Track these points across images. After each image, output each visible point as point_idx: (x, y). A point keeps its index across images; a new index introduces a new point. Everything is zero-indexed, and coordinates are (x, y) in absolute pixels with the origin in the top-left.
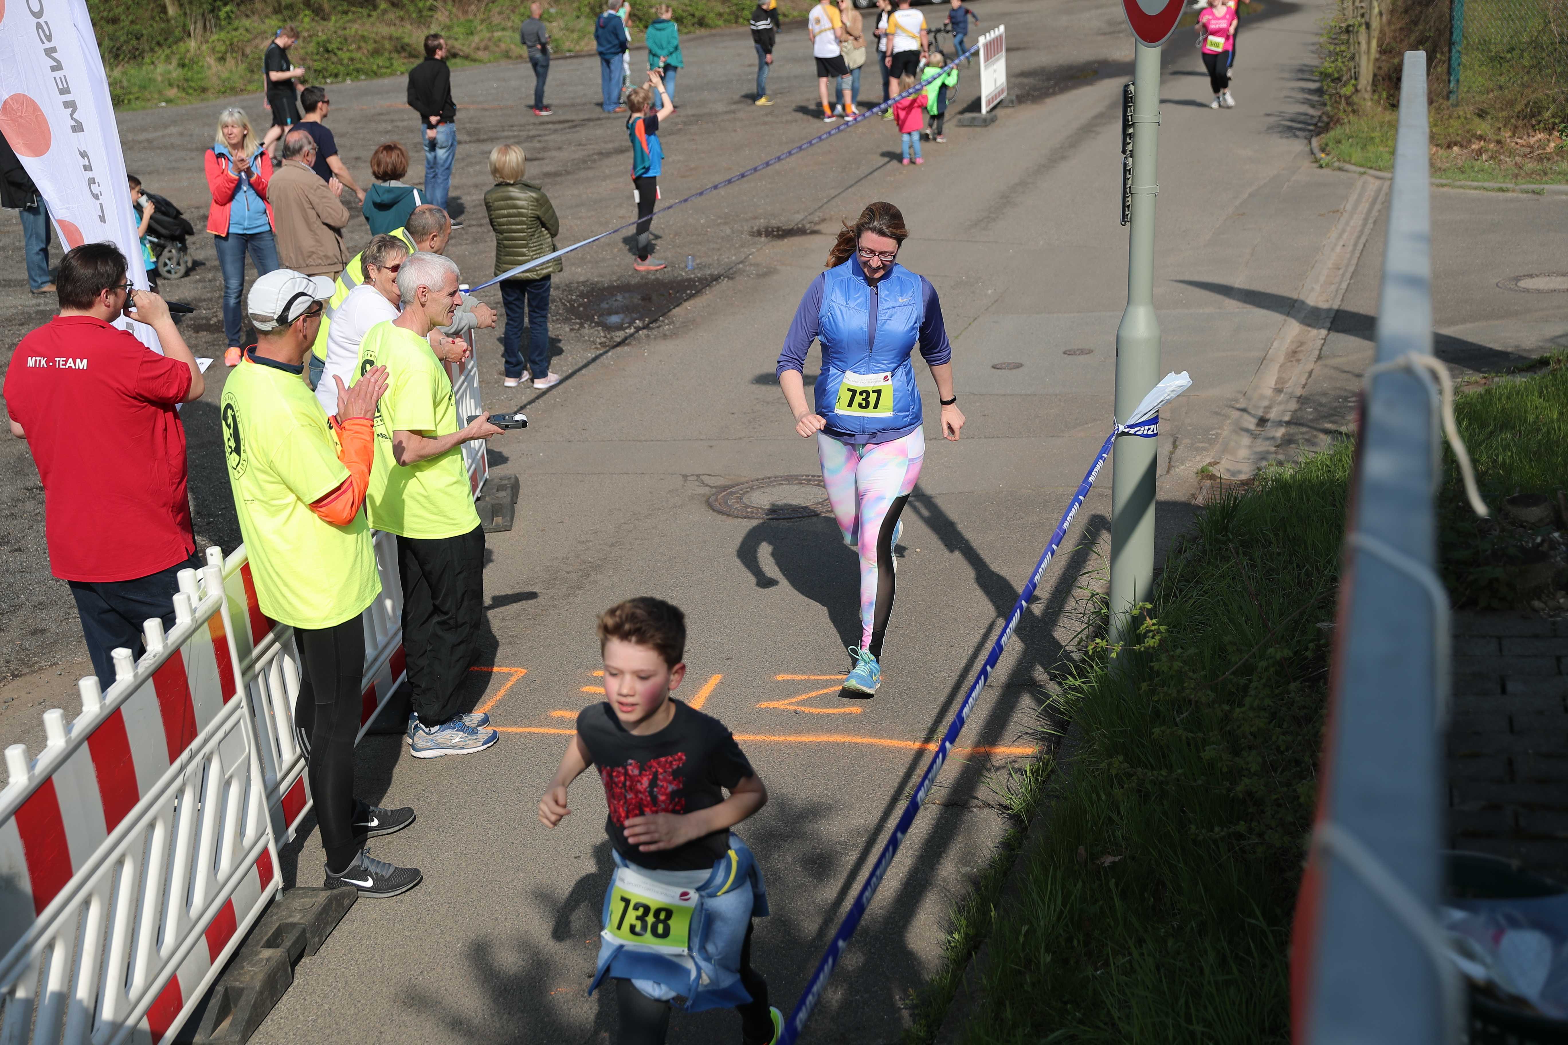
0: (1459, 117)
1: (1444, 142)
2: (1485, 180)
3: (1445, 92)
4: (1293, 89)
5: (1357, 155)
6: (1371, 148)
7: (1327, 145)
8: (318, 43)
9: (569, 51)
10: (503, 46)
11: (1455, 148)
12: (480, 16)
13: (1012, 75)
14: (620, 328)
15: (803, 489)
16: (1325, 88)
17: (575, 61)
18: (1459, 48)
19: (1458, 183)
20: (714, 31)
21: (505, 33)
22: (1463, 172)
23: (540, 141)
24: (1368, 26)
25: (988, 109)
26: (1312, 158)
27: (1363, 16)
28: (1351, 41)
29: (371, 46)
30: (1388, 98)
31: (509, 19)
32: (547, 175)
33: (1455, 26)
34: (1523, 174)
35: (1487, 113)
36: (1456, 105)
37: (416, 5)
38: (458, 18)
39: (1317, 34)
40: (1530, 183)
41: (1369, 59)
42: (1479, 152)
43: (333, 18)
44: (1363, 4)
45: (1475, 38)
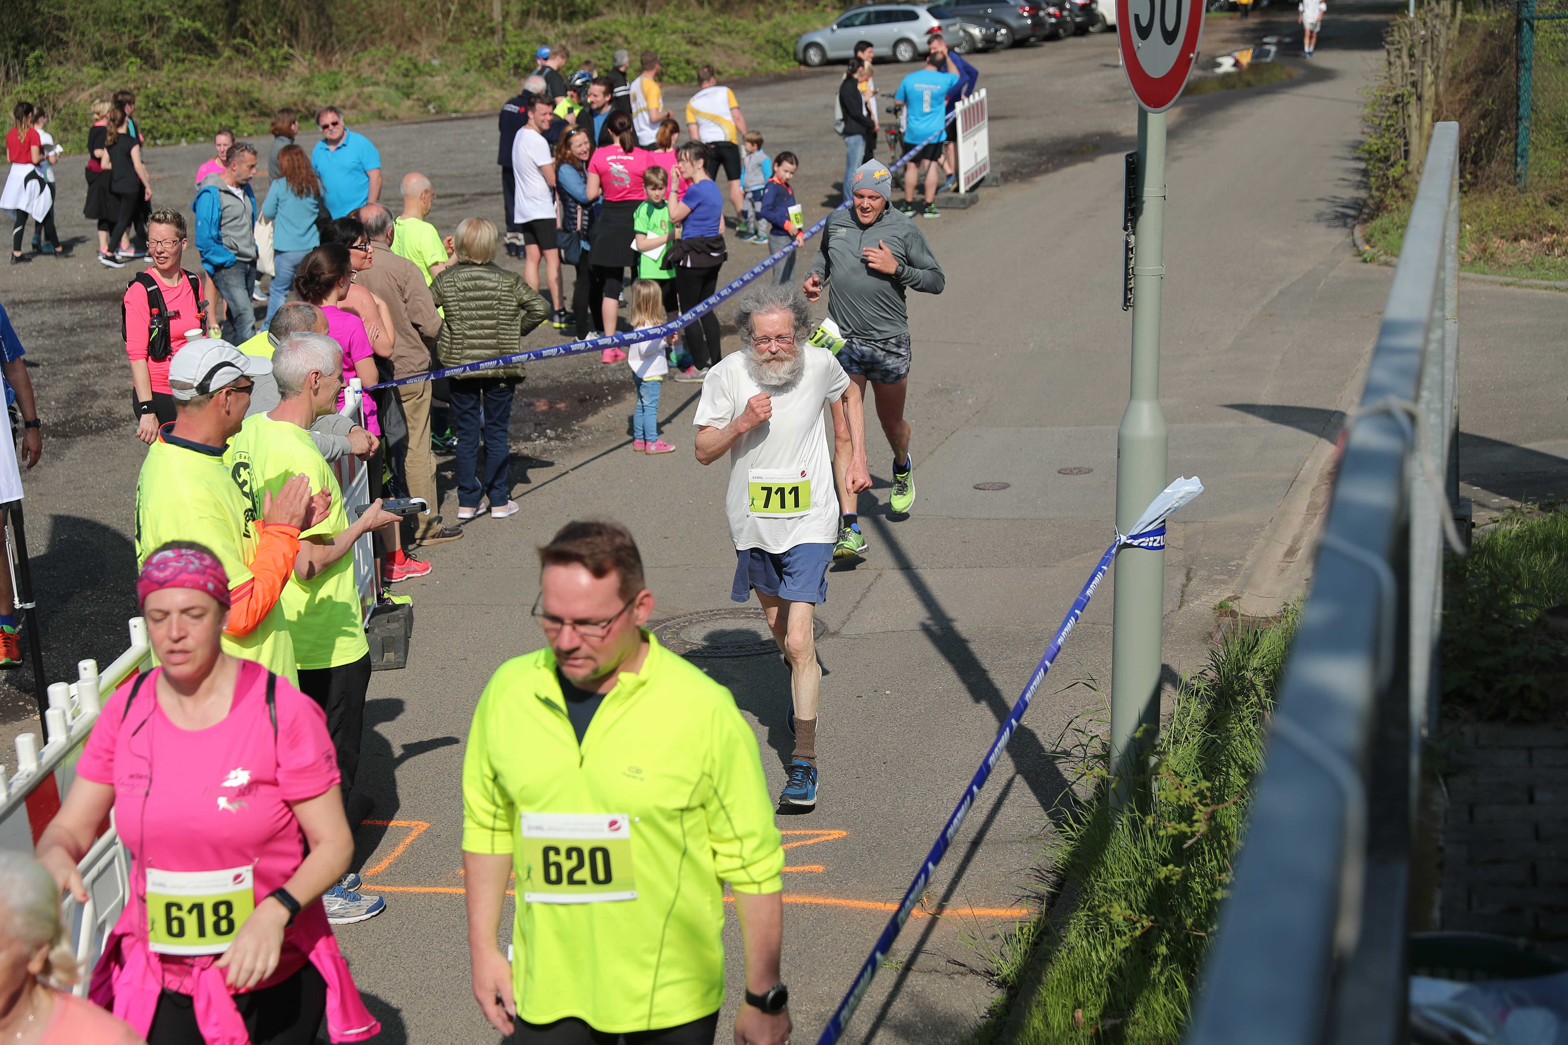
0: (1527, 205)
1: (1511, 233)
2: (1557, 279)
3: (1511, 176)
7: (1372, 235)
8: (147, 97)
9: (456, 112)
10: (375, 105)
11: (1523, 241)
12: (347, 68)
13: (996, 148)
16: (1371, 168)
18: (1527, 124)
19: (1525, 282)
21: (377, 88)
22: (1531, 269)
24: (1419, 93)
25: (968, 188)
26: (1354, 251)
27: (1413, 84)
28: (1400, 114)
29: (213, 101)
31: (381, 71)
33: (1523, 98)
35: (1561, 201)
36: (1524, 190)
37: (268, 53)
38: (319, 71)
39: (1359, 105)
41: (1421, 136)
42: (1551, 246)
43: (166, 67)
44: (1413, 71)
45: (1546, 113)
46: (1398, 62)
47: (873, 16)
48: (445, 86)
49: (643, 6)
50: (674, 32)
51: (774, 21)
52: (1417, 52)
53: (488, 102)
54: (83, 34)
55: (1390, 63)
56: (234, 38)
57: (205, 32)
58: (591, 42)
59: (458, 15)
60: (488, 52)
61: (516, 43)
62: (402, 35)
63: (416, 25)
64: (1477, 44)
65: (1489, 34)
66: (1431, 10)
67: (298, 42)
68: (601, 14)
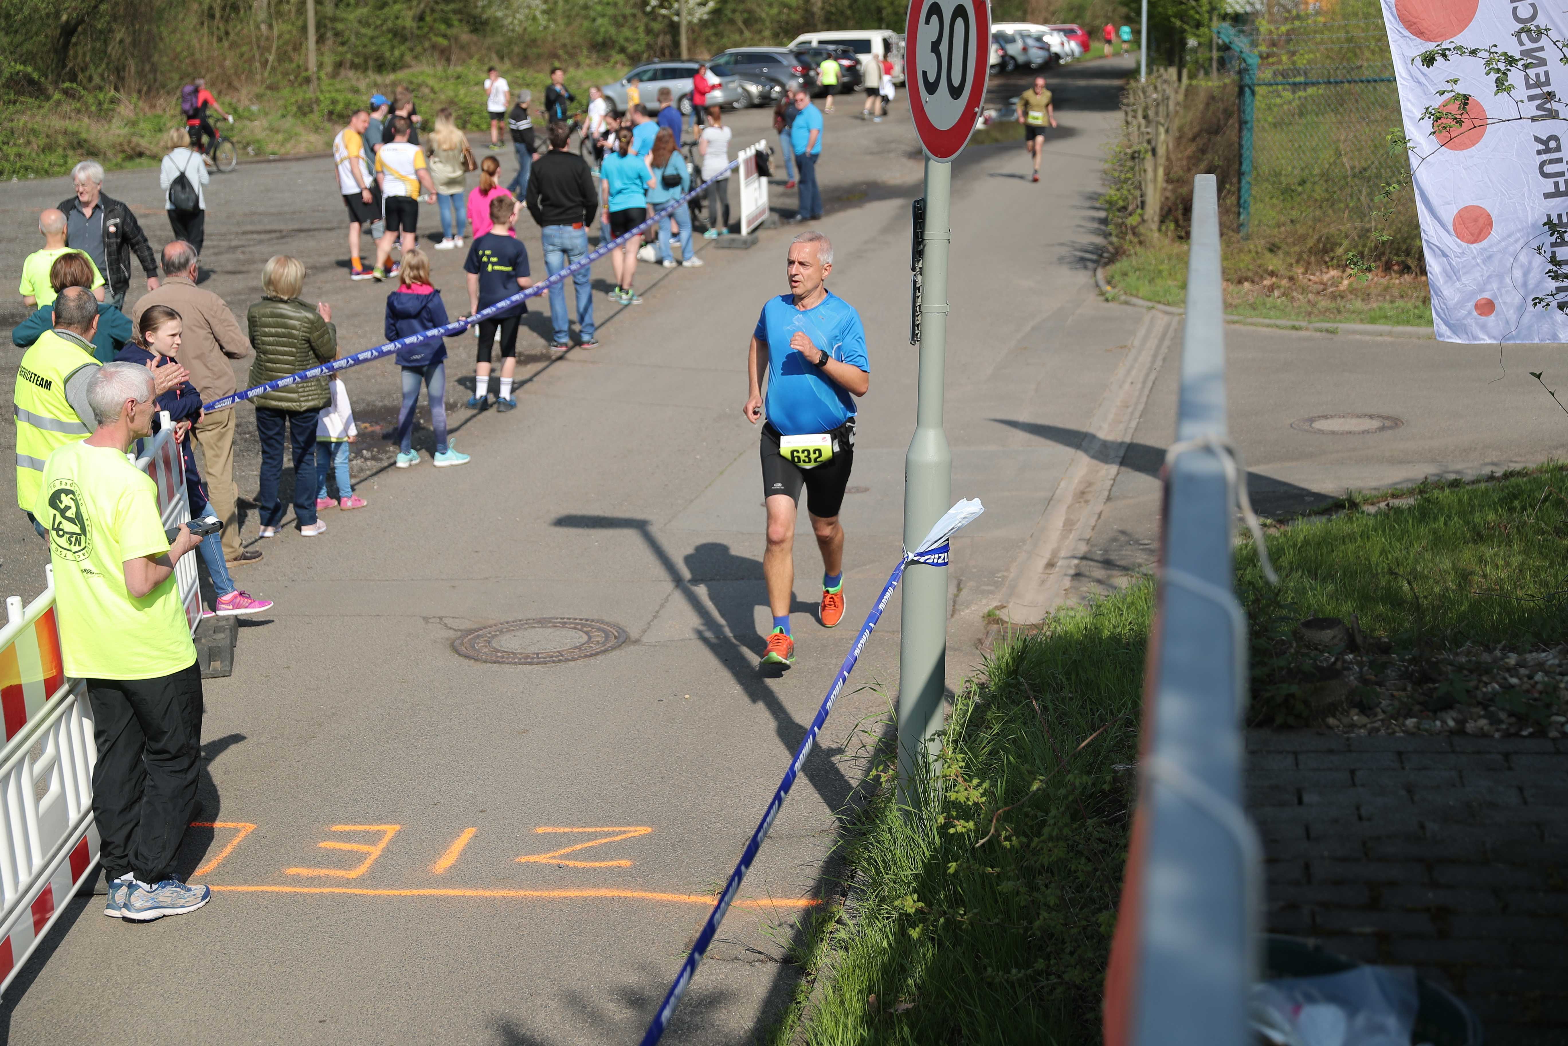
0: (1250, 251)
1: (1235, 277)
2: (1278, 318)
3: (1235, 225)
5: (1145, 289)
6: (1159, 281)
7: (1113, 277)
11: (1247, 285)
13: (774, 195)
15: (558, 633)
16: (1110, 216)
17: (280, 165)
18: (1249, 179)
19: (1249, 320)
22: (1254, 309)
23: (243, 253)
24: (1154, 151)
25: (749, 230)
26: (1097, 291)
27: (1148, 141)
28: (1137, 168)
29: (42, 141)
30: (1176, 229)
33: (1245, 156)
34: (1316, 312)
35: (1279, 248)
36: (1247, 238)
37: (95, 97)
38: (144, 114)
40: (1324, 321)
41: (1155, 188)
42: (1271, 288)
44: (1149, 130)
45: (1265, 169)
46: (1135, 122)
47: (659, 73)
48: (264, 130)
49: (448, 60)
52: (1151, 113)
53: (303, 145)
55: (1127, 123)
56: (64, 82)
57: (35, 76)
59: (276, 64)
60: (304, 99)
61: (330, 92)
62: (223, 82)
63: (236, 73)
64: (1201, 107)
65: (1212, 98)
66: (1160, 76)
67: (124, 87)
68: (409, 66)
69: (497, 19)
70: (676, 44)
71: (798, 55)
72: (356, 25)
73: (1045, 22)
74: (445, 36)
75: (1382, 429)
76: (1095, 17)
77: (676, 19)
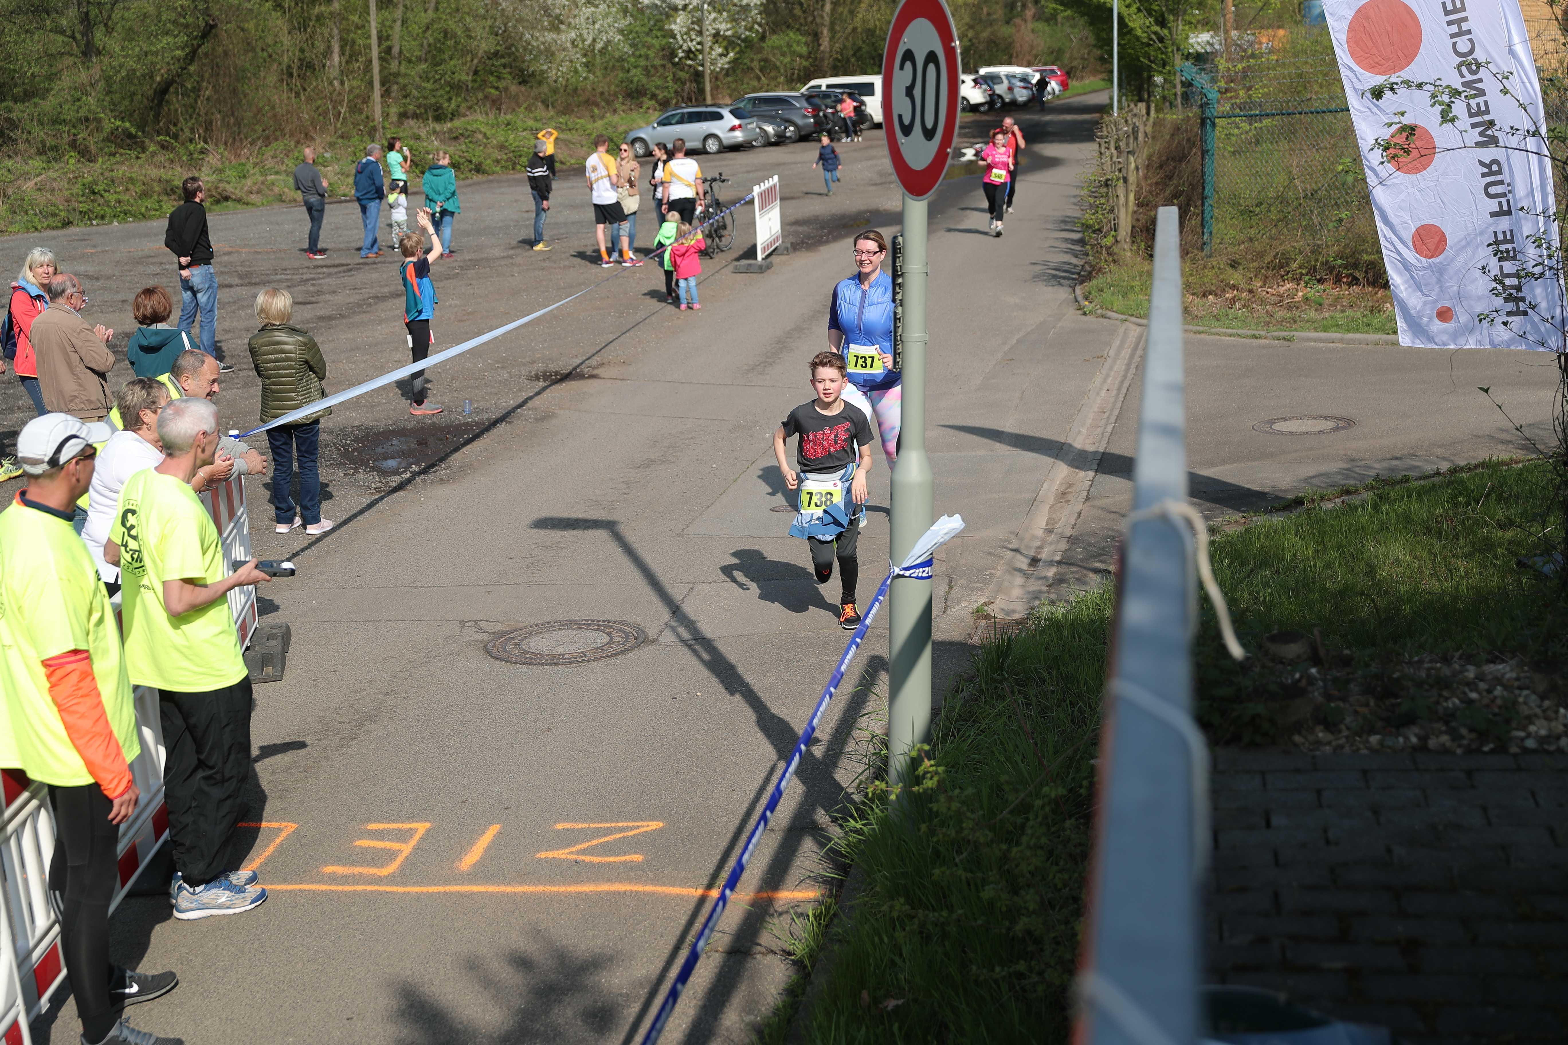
0: (1213, 267)
1: (1200, 291)
2: (1239, 328)
3: (1197, 245)
4: (1057, 239)
5: (1119, 303)
6: (1131, 296)
7: (1090, 293)
8: (84, 185)
9: (344, 195)
10: (276, 189)
11: (1210, 297)
12: (253, 160)
13: (786, 223)
14: (396, 472)
15: (582, 634)
16: (1087, 238)
17: (342, 205)
18: (1211, 202)
19: (1214, 330)
20: (490, 177)
21: (278, 177)
22: (1218, 320)
23: (313, 285)
24: (1125, 180)
25: (764, 256)
26: (1076, 305)
27: (1120, 170)
28: (1110, 194)
29: (139, 188)
30: (1144, 249)
31: (282, 163)
32: (321, 318)
33: (1207, 181)
34: (1274, 322)
35: (1239, 264)
36: (1210, 256)
37: (187, 148)
38: (230, 162)
39: (1078, 187)
40: (1282, 330)
41: (1127, 212)
42: (1233, 301)
43: (100, 160)
44: (1120, 159)
45: (1225, 193)
46: (1108, 153)
47: (686, 117)
48: (334, 174)
49: (499, 109)
50: (525, 130)
51: (606, 120)
52: (1122, 144)
54: (29, 133)
55: (1101, 153)
56: (159, 134)
57: (133, 130)
58: (456, 138)
59: (347, 115)
62: (301, 133)
63: (311, 124)
64: (1168, 137)
65: (1177, 129)
66: (1131, 111)
67: (211, 138)
68: (465, 115)
69: (543, 72)
70: (702, 91)
71: (809, 98)
72: (417, 79)
73: (1029, 65)
74: (497, 88)
75: (1336, 429)
76: (1072, 58)
77: (700, 68)
